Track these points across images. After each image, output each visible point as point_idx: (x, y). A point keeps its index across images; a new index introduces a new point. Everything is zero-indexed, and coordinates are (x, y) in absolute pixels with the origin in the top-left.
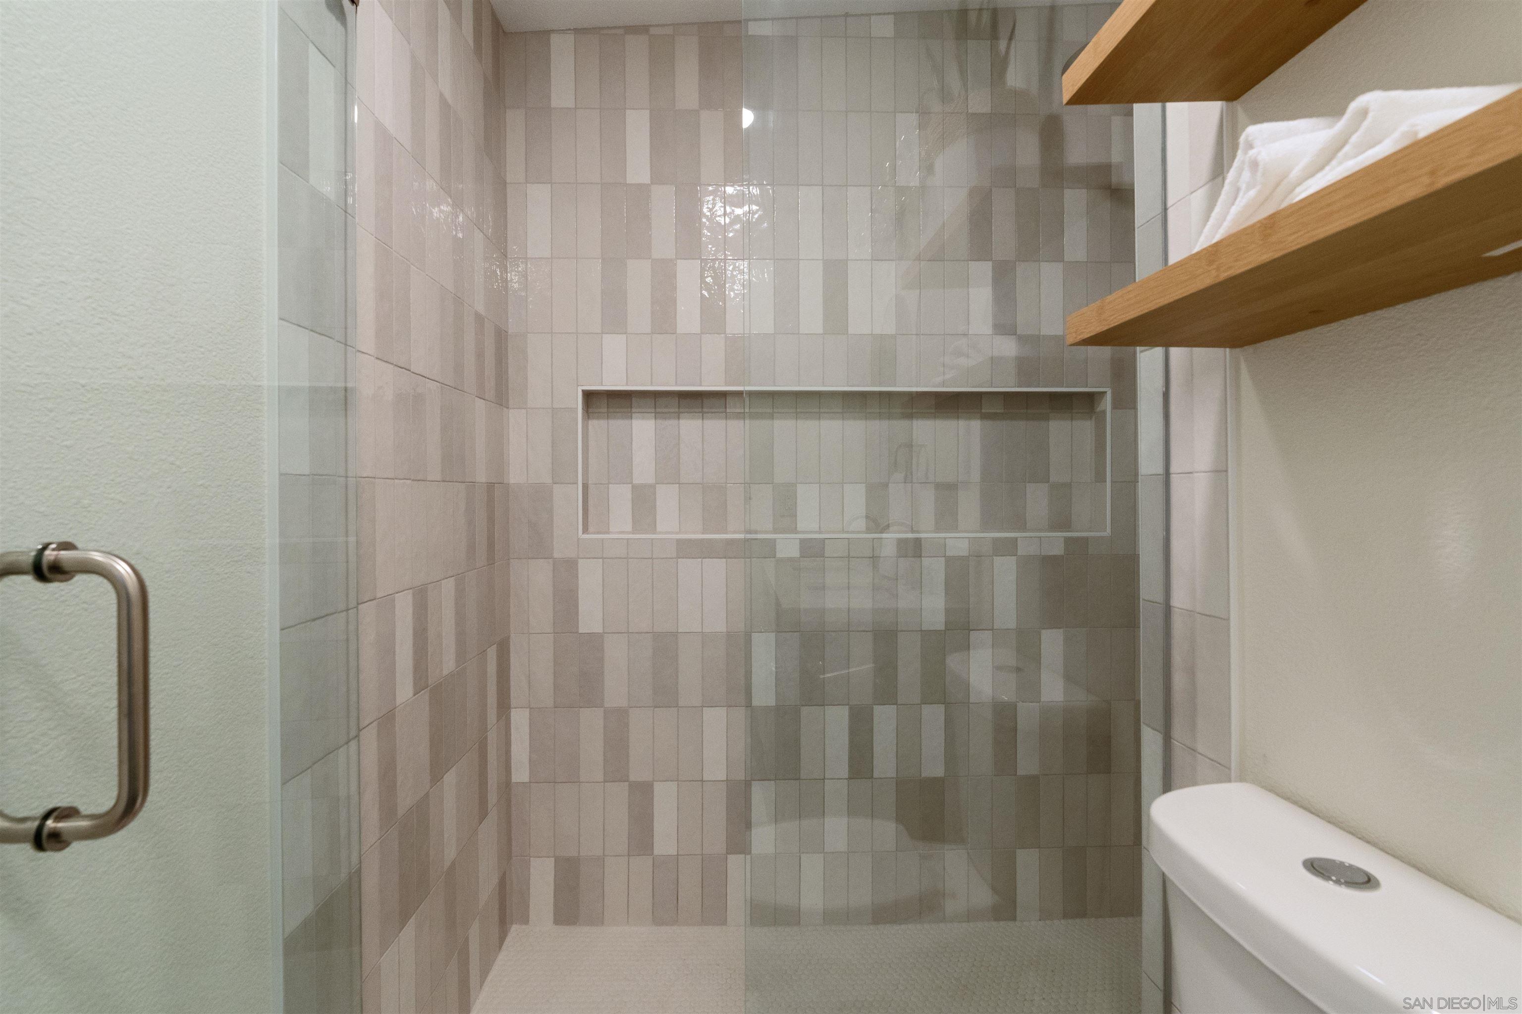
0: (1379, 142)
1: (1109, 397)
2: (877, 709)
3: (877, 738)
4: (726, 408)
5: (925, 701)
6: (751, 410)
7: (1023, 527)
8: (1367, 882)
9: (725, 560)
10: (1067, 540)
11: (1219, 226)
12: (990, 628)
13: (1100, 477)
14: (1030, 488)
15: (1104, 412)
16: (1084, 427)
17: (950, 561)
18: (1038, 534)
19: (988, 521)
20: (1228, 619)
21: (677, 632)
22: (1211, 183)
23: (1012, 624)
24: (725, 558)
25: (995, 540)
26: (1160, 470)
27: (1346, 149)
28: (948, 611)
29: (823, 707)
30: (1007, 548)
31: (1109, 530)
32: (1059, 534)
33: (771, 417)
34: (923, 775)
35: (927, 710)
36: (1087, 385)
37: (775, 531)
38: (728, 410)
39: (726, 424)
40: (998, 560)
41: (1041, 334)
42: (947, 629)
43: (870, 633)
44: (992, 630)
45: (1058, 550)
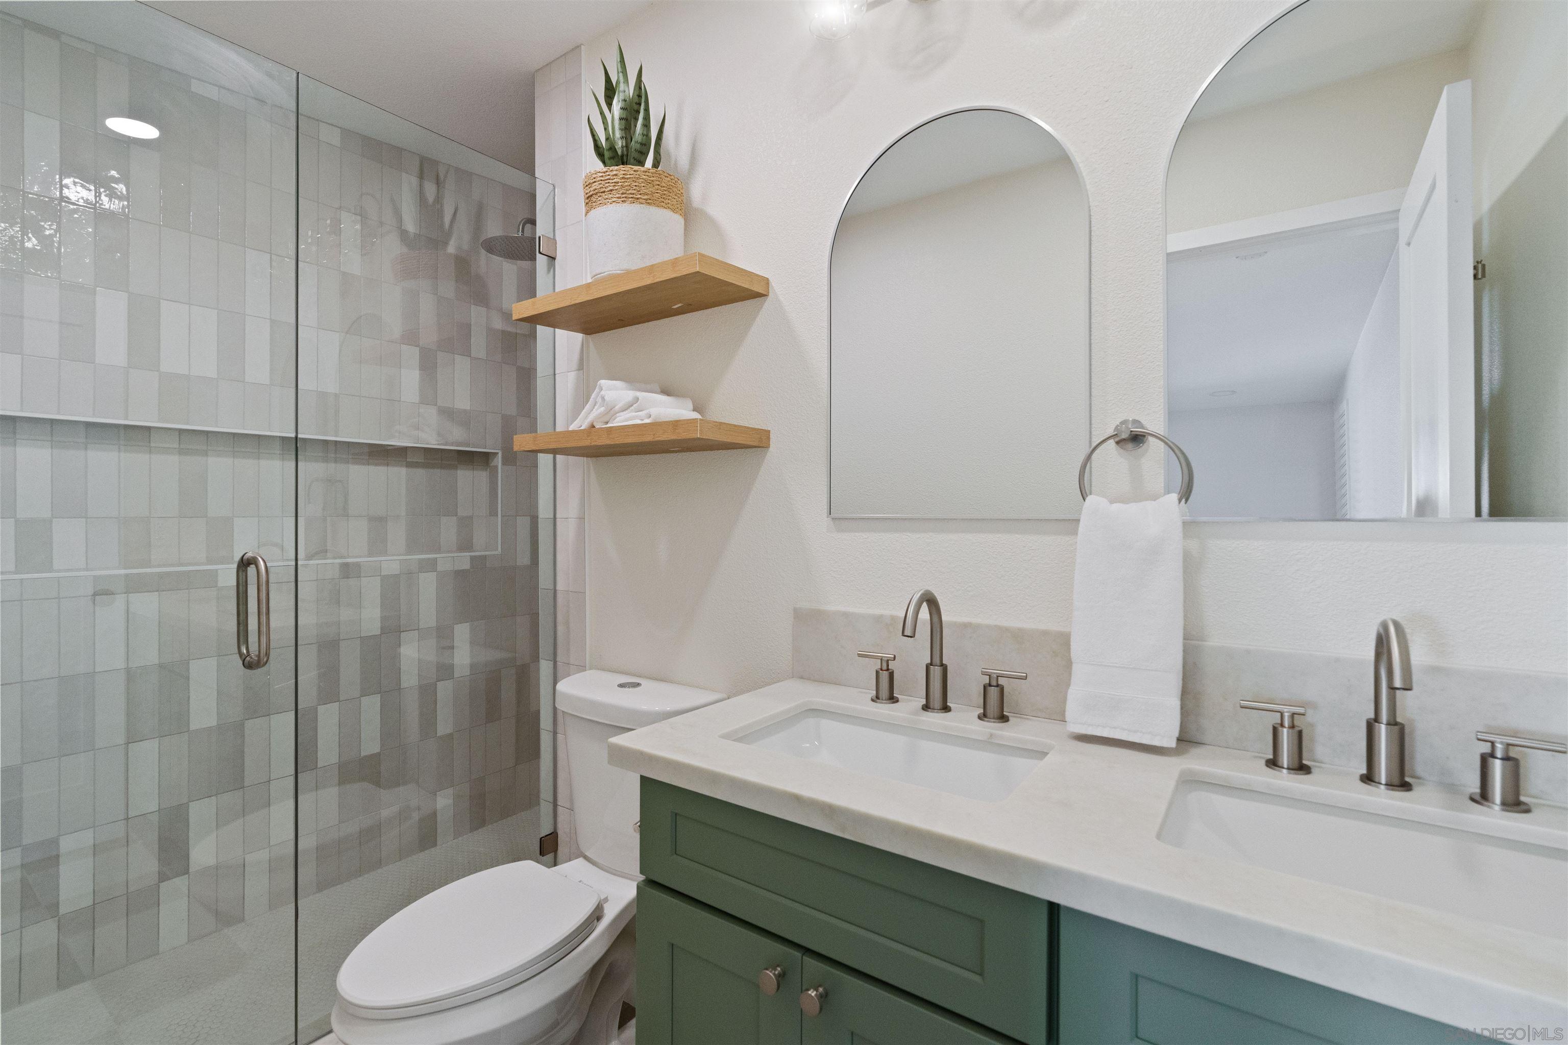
0: (642, 411)
1: (500, 455)
2: (321, 709)
3: (321, 732)
4: (150, 442)
5: (364, 693)
6: (181, 445)
7: (438, 550)
8: (638, 685)
9: (157, 593)
10: (473, 559)
11: (586, 417)
12: (417, 628)
13: (493, 513)
14: (444, 520)
15: (496, 467)
16: (482, 476)
17: (384, 578)
18: (452, 555)
19: (412, 545)
20: (585, 593)
21: (94, 672)
22: (577, 372)
23: (433, 623)
24: (157, 591)
25: (420, 561)
26: (552, 516)
27: (632, 408)
28: (383, 619)
29: (268, 717)
30: (431, 566)
31: (500, 549)
32: (468, 554)
33: (205, 454)
34: (363, 754)
35: (365, 701)
36: (486, 447)
37: (210, 561)
38: (152, 445)
39: (150, 458)
40: (422, 576)
41: (455, 407)
42: (382, 634)
43: (314, 645)
44: (418, 629)
45: (466, 566)
